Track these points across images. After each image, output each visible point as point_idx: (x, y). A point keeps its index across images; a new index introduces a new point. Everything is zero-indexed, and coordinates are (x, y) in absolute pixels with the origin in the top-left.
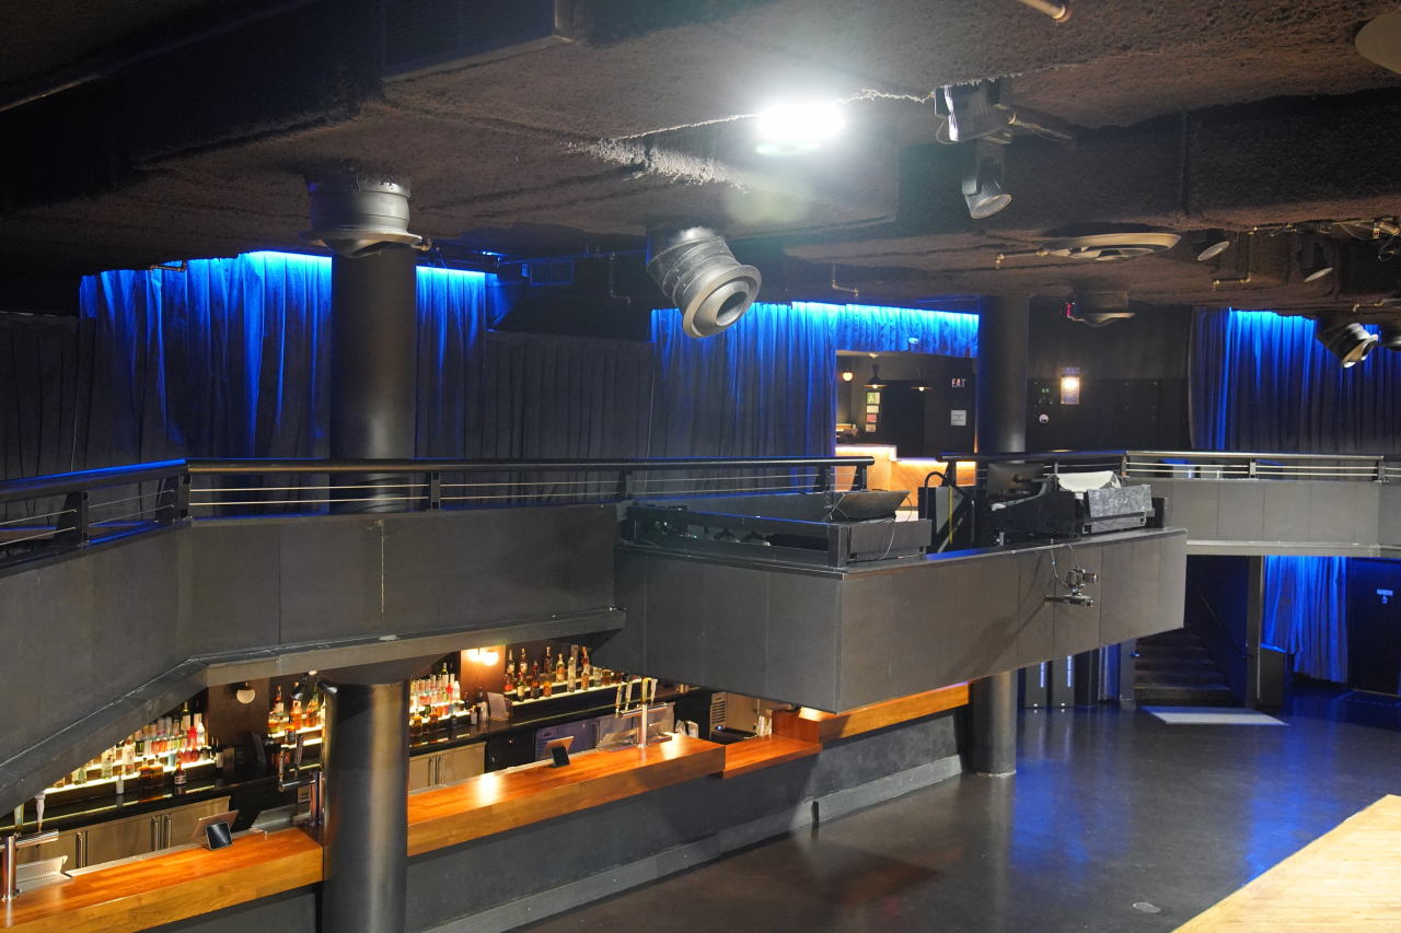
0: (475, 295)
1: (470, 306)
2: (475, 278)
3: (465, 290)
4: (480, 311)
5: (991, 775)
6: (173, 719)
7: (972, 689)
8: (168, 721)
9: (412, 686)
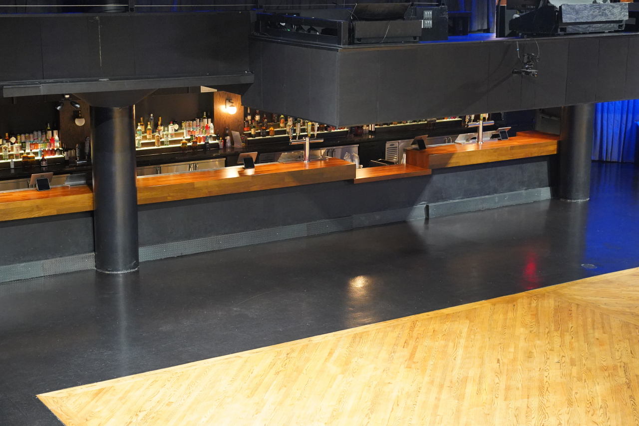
5: (568, 201)
6: (42, 132)
7: (559, 144)
8: (40, 133)
9: (183, 124)
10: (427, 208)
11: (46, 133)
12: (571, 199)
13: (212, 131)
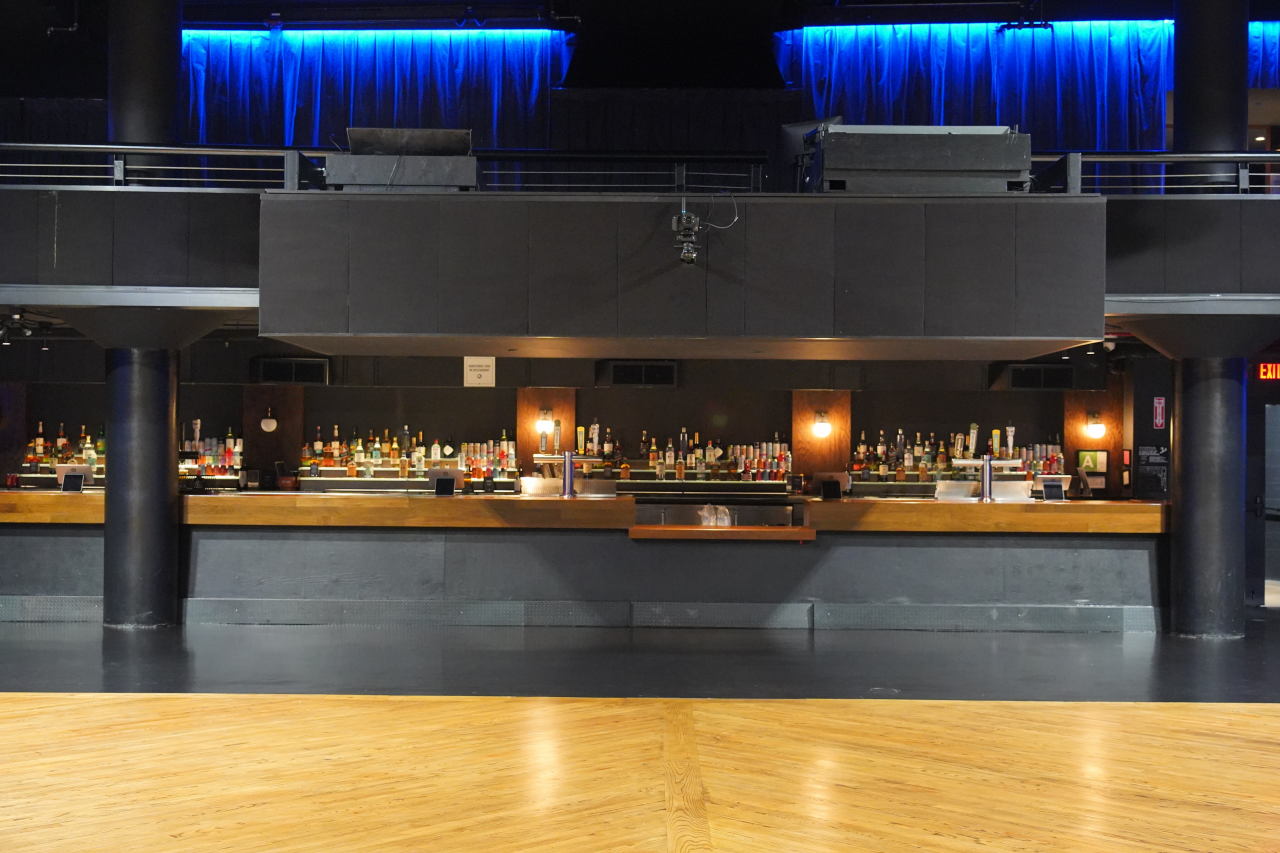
0: (537, 54)
1: (531, 66)
2: (539, 35)
3: (527, 49)
4: (543, 69)
5: (1182, 636)
6: (219, 440)
7: (1167, 513)
8: (214, 441)
9: (464, 446)
10: (812, 612)
11: (225, 443)
12: (1186, 633)
13: (513, 462)
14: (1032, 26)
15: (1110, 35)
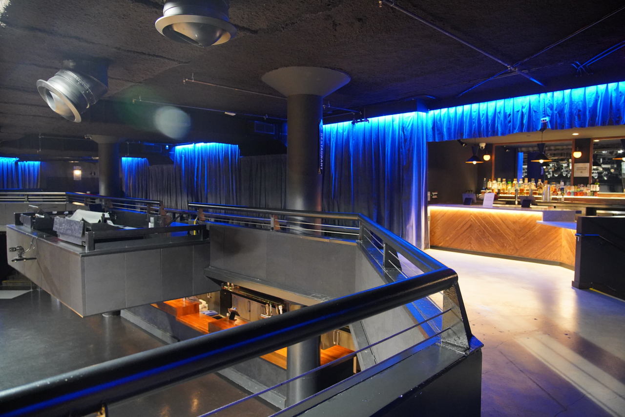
14: (361, 121)
15: (393, 121)
